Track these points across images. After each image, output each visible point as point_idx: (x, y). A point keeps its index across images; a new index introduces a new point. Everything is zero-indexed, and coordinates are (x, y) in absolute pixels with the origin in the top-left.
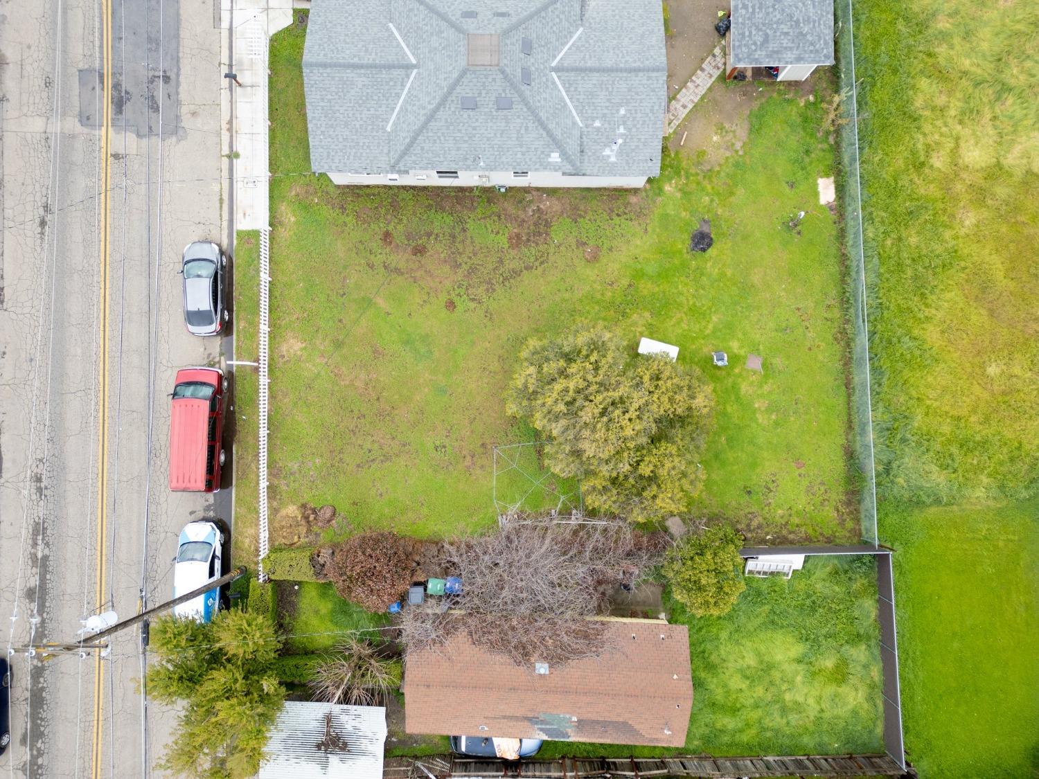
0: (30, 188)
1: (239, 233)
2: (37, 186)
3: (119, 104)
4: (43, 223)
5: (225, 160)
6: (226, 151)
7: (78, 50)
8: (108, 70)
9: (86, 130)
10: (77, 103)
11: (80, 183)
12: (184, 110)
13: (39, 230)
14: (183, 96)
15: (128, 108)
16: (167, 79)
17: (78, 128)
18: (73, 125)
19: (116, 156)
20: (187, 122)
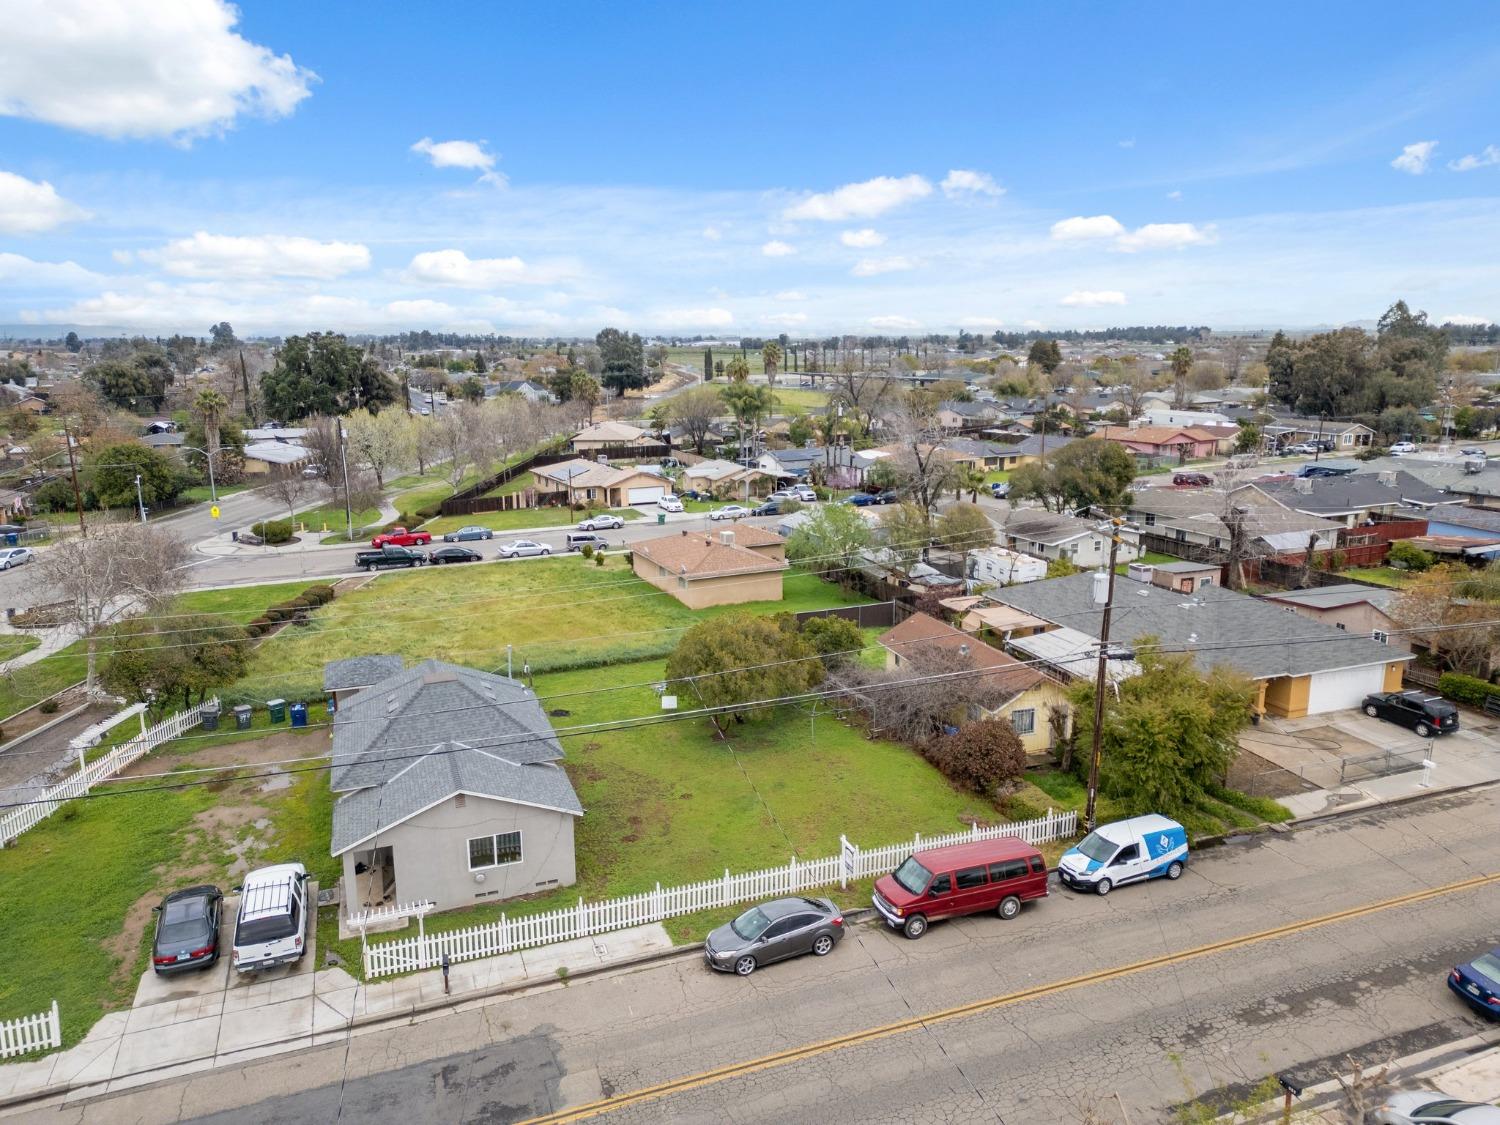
1: (676, 942)
5: (571, 983)
6: (560, 985)
14: (478, 1044)
15: (512, 1101)
16: (450, 1069)
19: (608, 1090)
20: (522, 1031)
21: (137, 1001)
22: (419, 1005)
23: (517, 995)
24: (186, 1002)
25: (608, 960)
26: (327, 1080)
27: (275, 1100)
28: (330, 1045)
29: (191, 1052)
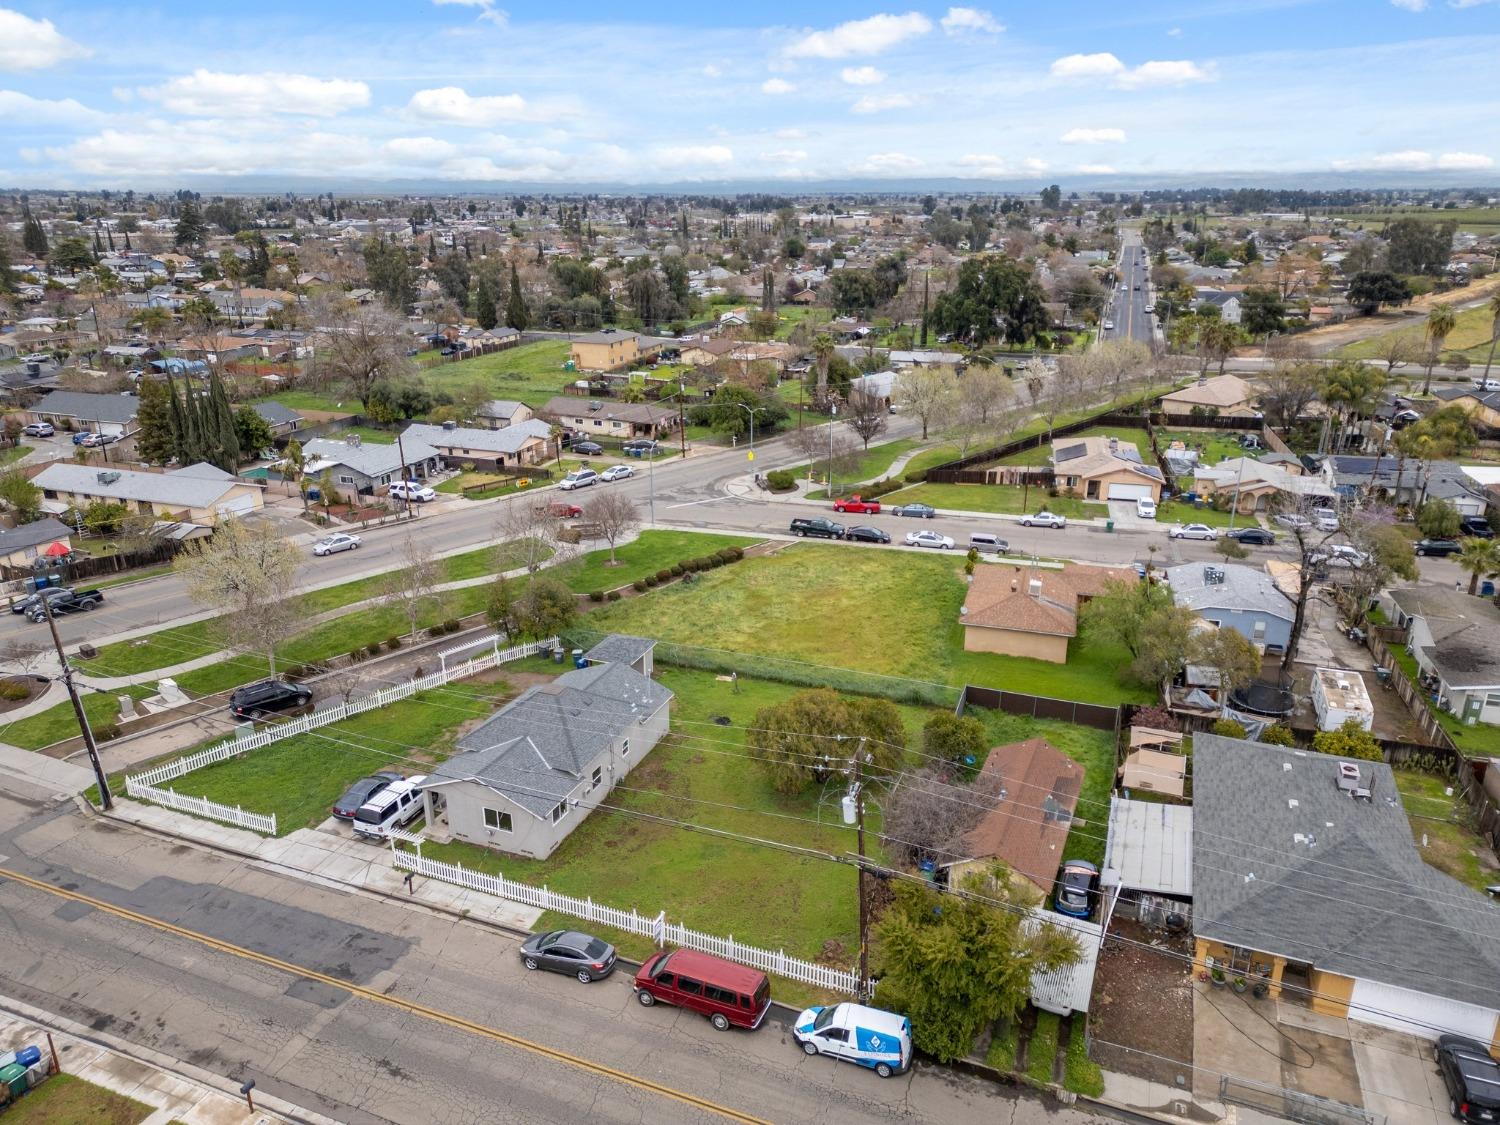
0: (352, 1072)
1: (533, 928)
2: (355, 1065)
3: (345, 973)
4: (395, 1073)
5: (464, 922)
6: (455, 919)
7: (266, 989)
8: (305, 972)
9: (342, 1006)
10: (310, 1005)
11: (387, 1027)
12: (396, 933)
13: (398, 1078)
14: (383, 930)
15: (352, 970)
16: (359, 936)
17: (334, 1012)
18: (325, 1016)
19: (388, 991)
20: (407, 935)
21: (321, 826)
22: (395, 894)
23: (435, 914)
24: (332, 838)
25: (492, 919)
26: (320, 911)
27: (296, 908)
28: (347, 893)
29: (306, 866)
